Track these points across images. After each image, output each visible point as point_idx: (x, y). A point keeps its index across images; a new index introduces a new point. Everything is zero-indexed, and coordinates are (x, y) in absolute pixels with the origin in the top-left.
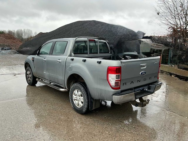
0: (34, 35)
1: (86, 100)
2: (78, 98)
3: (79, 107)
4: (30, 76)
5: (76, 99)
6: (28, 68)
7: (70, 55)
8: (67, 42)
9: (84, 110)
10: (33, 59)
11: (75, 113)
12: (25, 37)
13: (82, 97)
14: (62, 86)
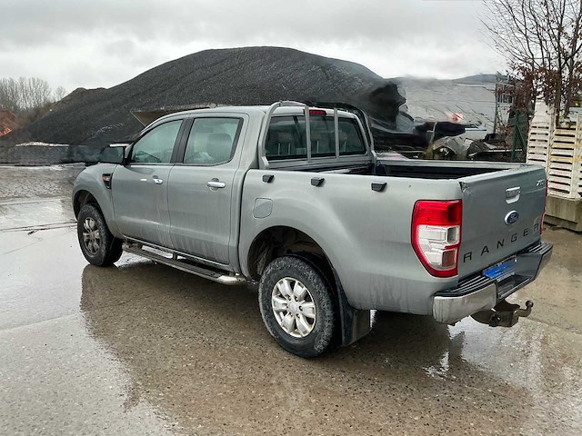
0: (54, 96)
1: (329, 313)
2: (294, 305)
3: (299, 336)
4: (97, 234)
5: (284, 308)
6: (87, 208)
7: (256, 165)
8: (241, 120)
9: (319, 347)
10: (107, 179)
11: (285, 356)
12: (25, 104)
13: (312, 304)
14: (225, 267)
